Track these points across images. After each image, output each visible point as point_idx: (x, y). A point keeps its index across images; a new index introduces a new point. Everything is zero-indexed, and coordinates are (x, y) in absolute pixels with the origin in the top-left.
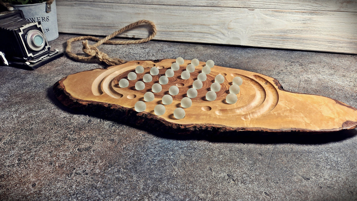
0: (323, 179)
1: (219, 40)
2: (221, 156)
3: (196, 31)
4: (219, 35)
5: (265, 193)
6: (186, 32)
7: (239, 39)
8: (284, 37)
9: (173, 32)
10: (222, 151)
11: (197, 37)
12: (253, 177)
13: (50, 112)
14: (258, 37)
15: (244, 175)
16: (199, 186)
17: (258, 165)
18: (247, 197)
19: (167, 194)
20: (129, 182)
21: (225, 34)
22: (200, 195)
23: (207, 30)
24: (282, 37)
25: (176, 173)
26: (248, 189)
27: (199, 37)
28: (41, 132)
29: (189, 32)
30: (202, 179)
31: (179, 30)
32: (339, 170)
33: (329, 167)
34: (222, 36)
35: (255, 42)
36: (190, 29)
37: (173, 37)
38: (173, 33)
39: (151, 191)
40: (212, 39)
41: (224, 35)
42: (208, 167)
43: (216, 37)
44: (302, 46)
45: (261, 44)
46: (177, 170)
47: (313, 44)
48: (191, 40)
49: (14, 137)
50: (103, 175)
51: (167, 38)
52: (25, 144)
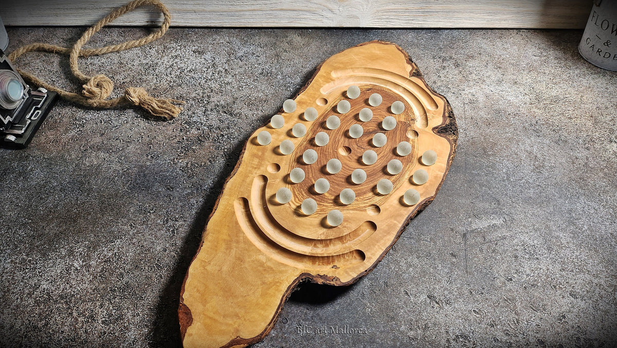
0: (525, 276)
1: (325, 20)
2: (411, 269)
3: (284, 8)
4: (324, 13)
5: (474, 311)
6: (267, 10)
7: (358, 18)
8: (426, 10)
9: (243, 11)
10: (409, 260)
11: (287, 18)
12: (456, 292)
13: (134, 244)
14: (388, 12)
15: (446, 292)
16: (403, 322)
17: (456, 273)
18: (457, 322)
19: (373, 342)
20: (321, 338)
21: (334, 10)
22: (409, 334)
23: (304, 5)
24: (423, 10)
25: (370, 310)
26: (455, 310)
27: (290, 18)
28: (148, 287)
29: (273, 10)
30: (402, 311)
31: (253, 7)
32: (538, 259)
33: (527, 256)
34: (330, 15)
35: (382, 20)
36: (273, 5)
37: (243, 21)
38: (242, 13)
39: (353, 343)
40: (313, 20)
41: (332, 12)
42: (402, 290)
43: (319, 16)
44: (450, 22)
45: (392, 23)
46: (369, 304)
47: (466, 19)
48: (277, 23)
49: (111, 308)
50: (283, 336)
51: (234, 22)
52: (139, 316)
